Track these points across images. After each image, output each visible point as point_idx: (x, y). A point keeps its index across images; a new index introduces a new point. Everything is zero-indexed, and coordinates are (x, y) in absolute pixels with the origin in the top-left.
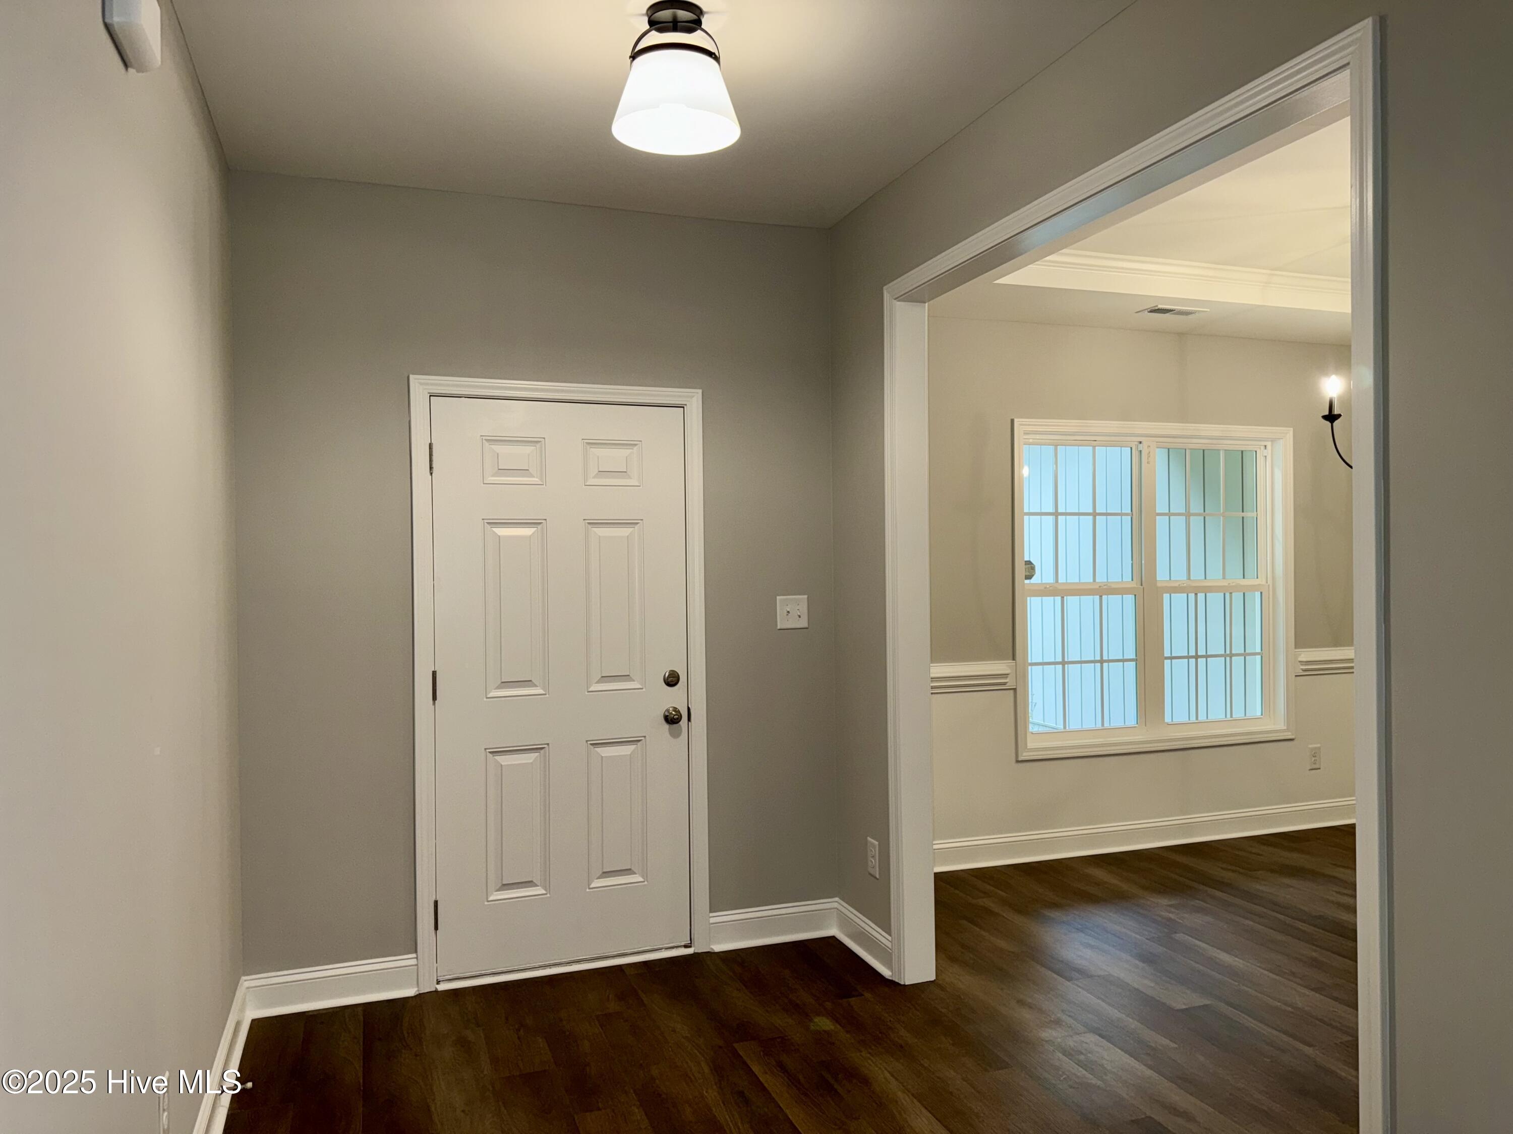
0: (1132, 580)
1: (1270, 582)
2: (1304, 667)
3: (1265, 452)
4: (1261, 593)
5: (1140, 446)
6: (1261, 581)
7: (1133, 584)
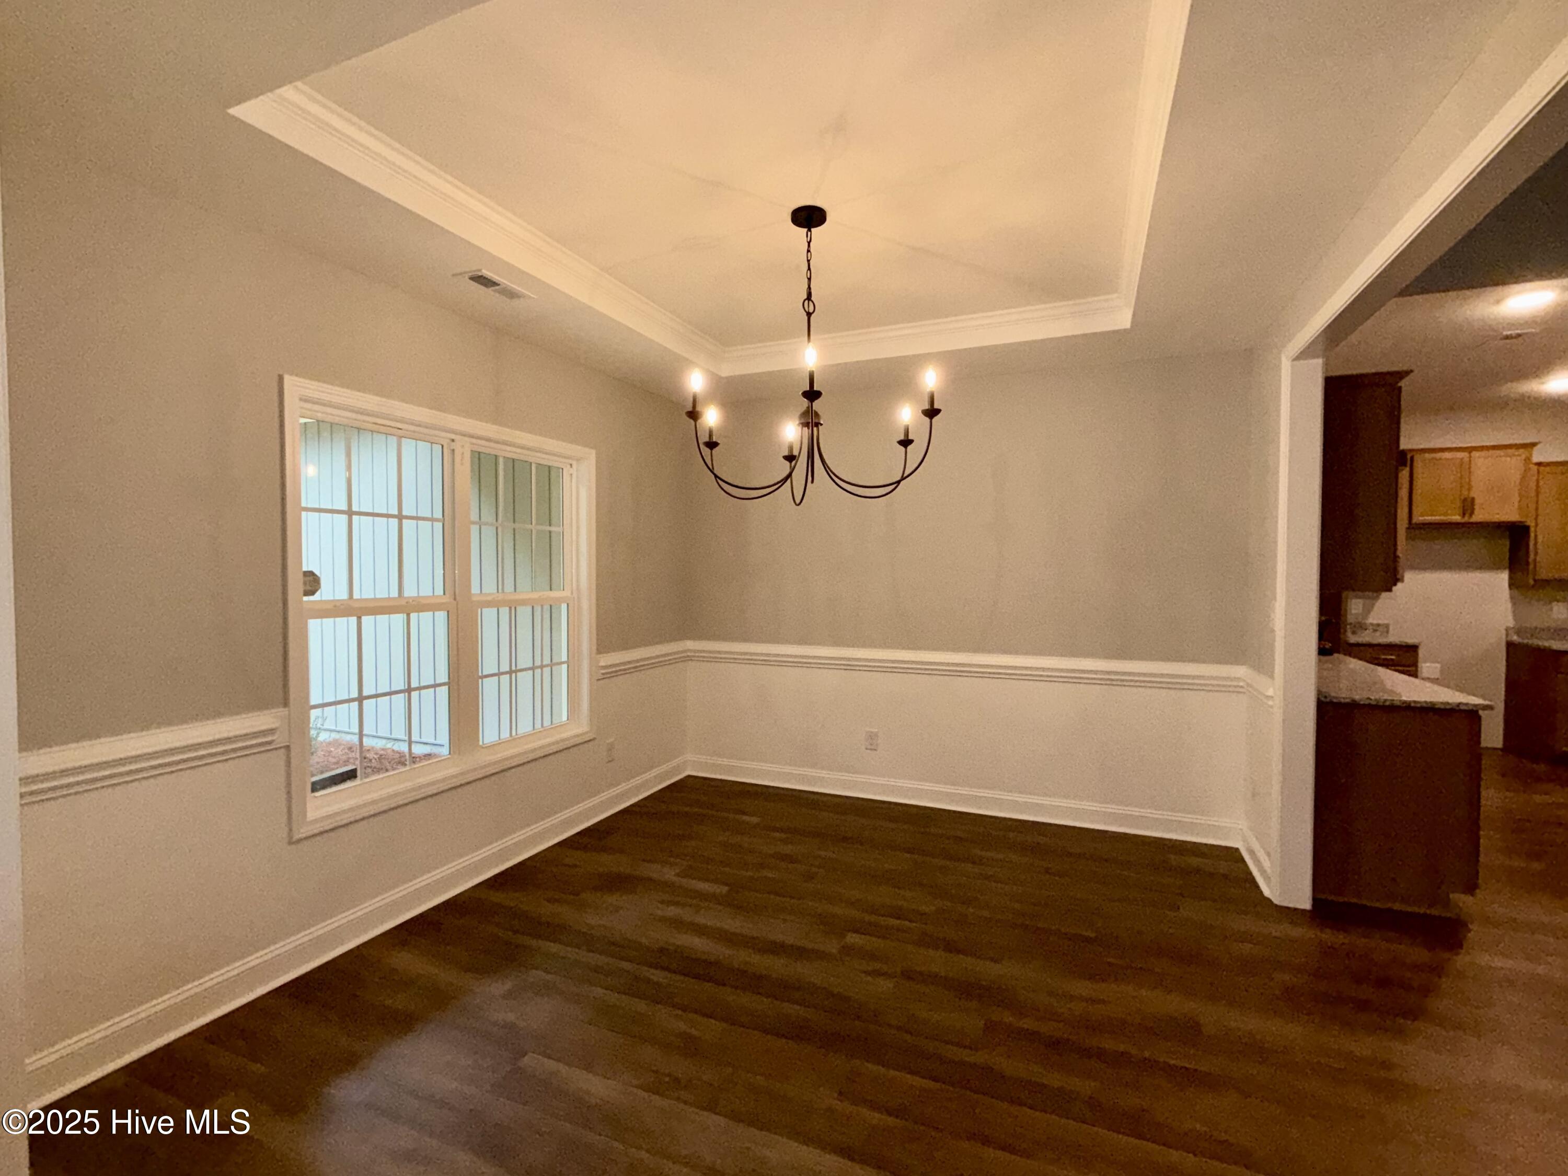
0: (444, 594)
1: (575, 595)
2: (603, 671)
3: (571, 471)
4: (568, 605)
5: (453, 445)
6: (567, 593)
7: (446, 599)
